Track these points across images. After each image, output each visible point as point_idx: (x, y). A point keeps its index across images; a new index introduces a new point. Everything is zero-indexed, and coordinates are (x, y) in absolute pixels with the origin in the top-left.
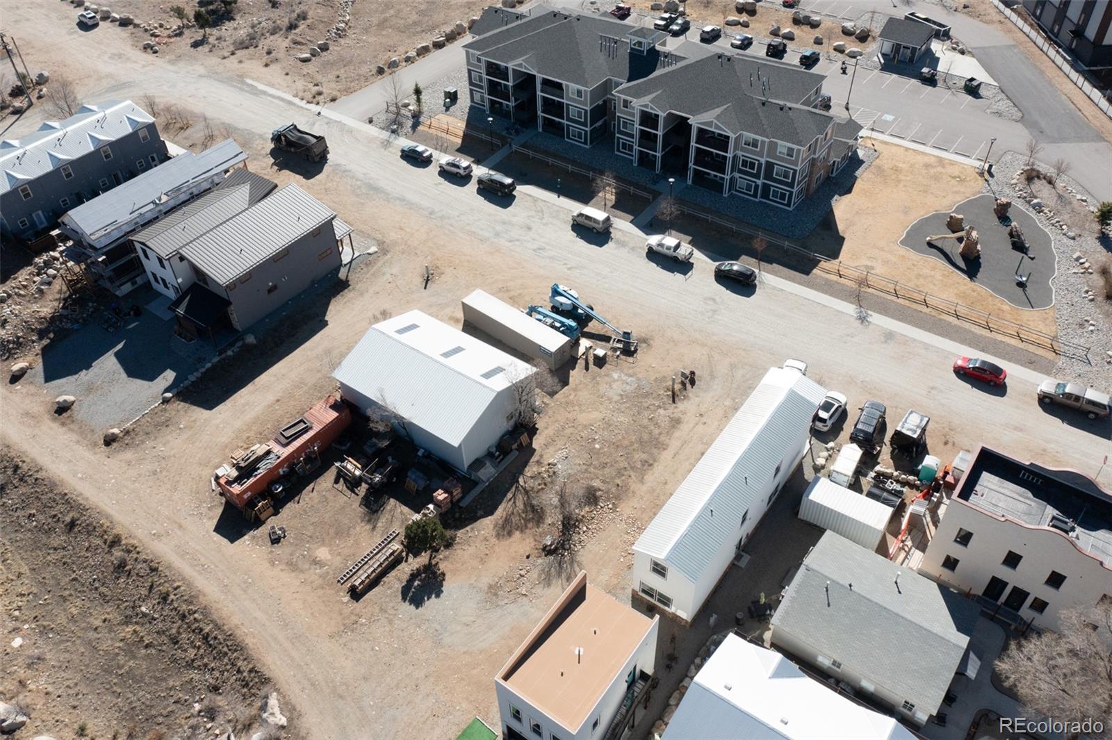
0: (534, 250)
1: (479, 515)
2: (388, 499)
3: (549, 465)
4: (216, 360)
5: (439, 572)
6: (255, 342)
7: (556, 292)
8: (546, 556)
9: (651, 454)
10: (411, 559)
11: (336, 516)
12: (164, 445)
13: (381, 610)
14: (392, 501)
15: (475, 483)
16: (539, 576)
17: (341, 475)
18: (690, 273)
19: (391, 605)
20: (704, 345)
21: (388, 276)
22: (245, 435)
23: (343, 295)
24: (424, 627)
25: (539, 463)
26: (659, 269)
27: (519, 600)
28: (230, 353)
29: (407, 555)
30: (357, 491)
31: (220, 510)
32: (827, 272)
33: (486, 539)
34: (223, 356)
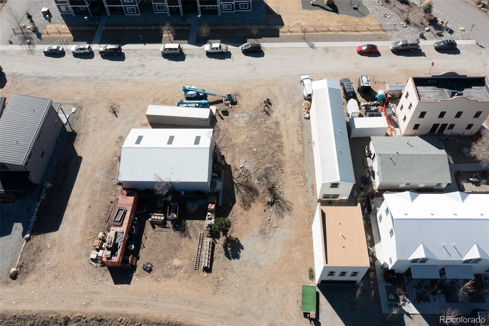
0: (155, 75)
1: (231, 205)
2: (185, 221)
3: (241, 168)
4: (38, 205)
5: (234, 239)
6: (52, 185)
7: (186, 91)
8: (271, 206)
9: (278, 142)
10: (217, 241)
11: (168, 243)
12: (48, 261)
13: (224, 269)
14: (187, 221)
15: (218, 193)
16: (277, 216)
17: (153, 224)
18: (232, 56)
19: (227, 264)
20: (262, 86)
21: (92, 120)
22: (88, 232)
23: (77, 140)
24: (248, 265)
25: (236, 170)
26: (217, 60)
27: (276, 229)
28: (43, 197)
29: (215, 240)
30: (167, 226)
31: (108, 274)
32: (285, 32)
33: (242, 214)
34: (41, 200)
